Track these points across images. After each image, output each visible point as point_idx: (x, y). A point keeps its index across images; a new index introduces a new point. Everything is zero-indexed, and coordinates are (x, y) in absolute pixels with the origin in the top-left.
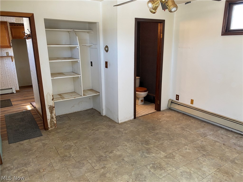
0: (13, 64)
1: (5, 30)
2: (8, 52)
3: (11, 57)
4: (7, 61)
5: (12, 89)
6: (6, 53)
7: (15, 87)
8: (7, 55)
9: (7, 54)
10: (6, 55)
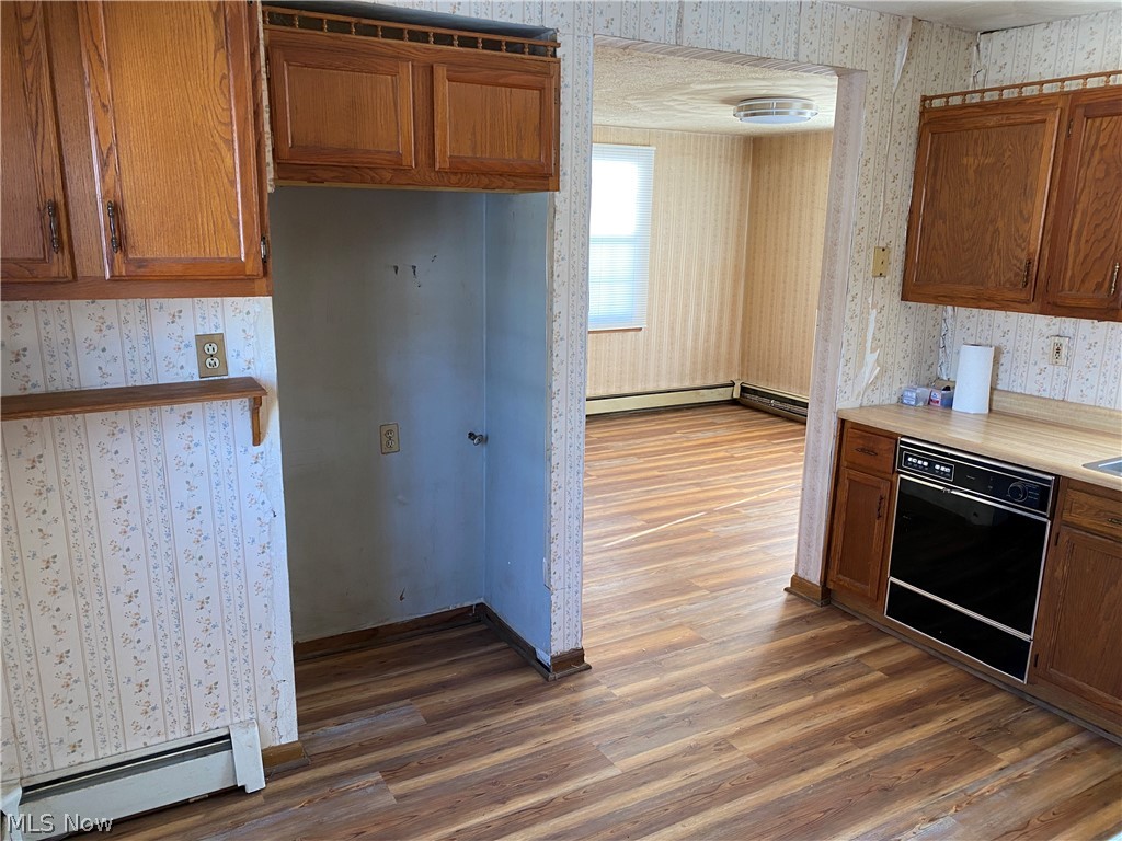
0: (258, 468)
1: (221, 55)
2: (217, 340)
3: (249, 388)
4: (198, 435)
5: (229, 746)
6: (193, 350)
7: (262, 716)
8: (202, 365)
9: (202, 355)
10: (190, 372)
